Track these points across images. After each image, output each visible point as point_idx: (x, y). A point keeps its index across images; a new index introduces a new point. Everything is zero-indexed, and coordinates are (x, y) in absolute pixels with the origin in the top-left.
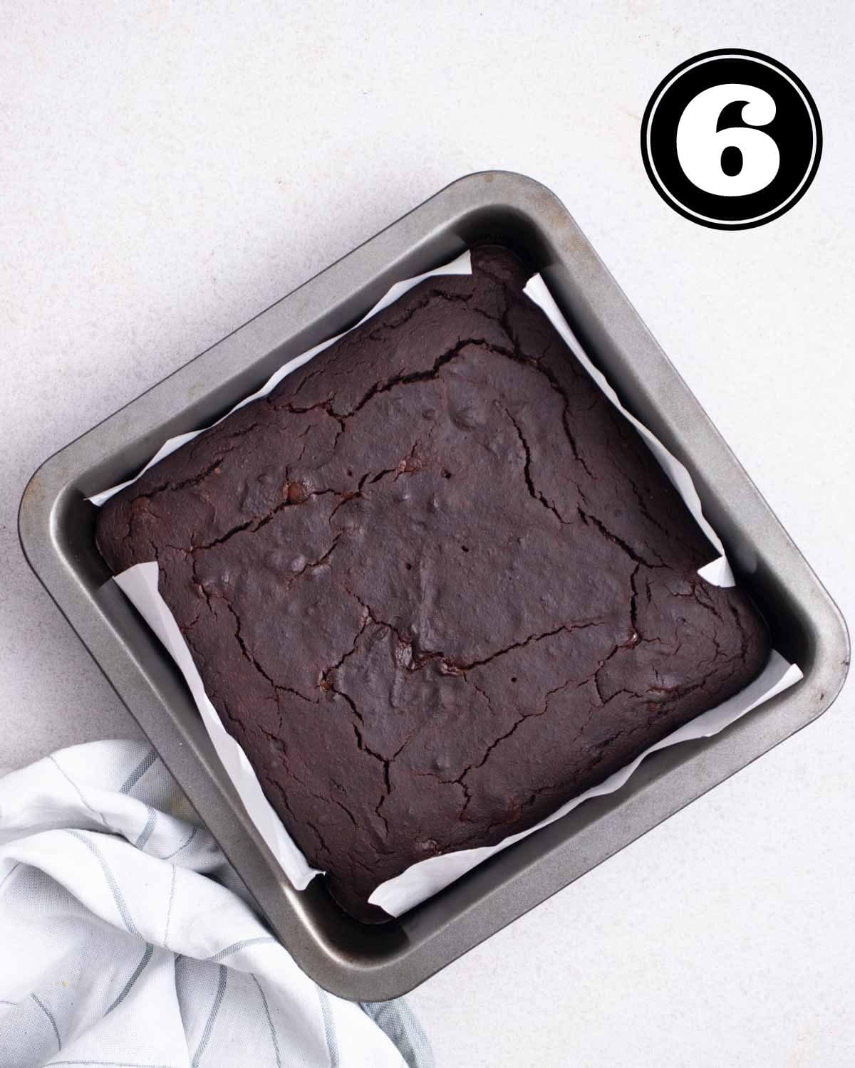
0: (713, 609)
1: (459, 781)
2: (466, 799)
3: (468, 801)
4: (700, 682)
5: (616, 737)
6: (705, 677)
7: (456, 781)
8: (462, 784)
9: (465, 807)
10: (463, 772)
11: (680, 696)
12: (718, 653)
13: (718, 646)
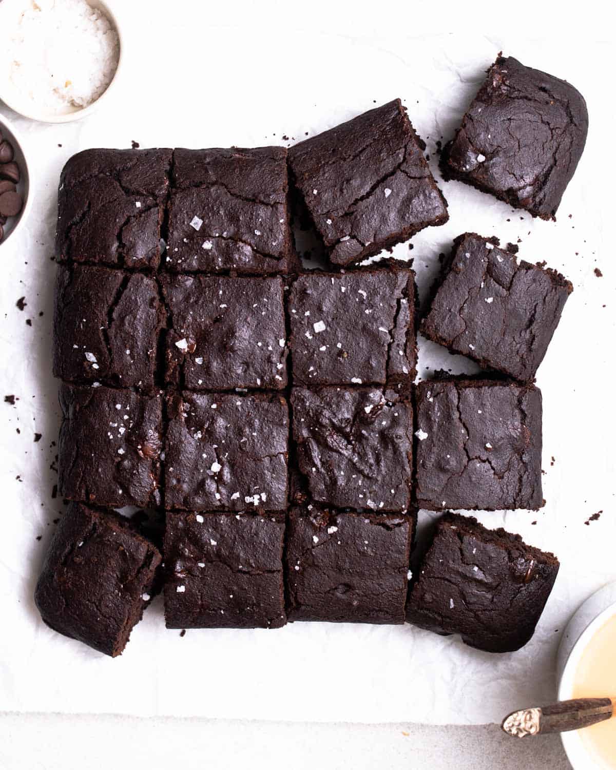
0: (526, 98)
1: (470, 459)
2: (487, 463)
3: (490, 463)
4: (552, 161)
5: (535, 312)
6: (553, 156)
7: (468, 462)
8: (473, 459)
9: (493, 468)
10: (465, 452)
11: (544, 183)
12: (551, 130)
13: (549, 124)
